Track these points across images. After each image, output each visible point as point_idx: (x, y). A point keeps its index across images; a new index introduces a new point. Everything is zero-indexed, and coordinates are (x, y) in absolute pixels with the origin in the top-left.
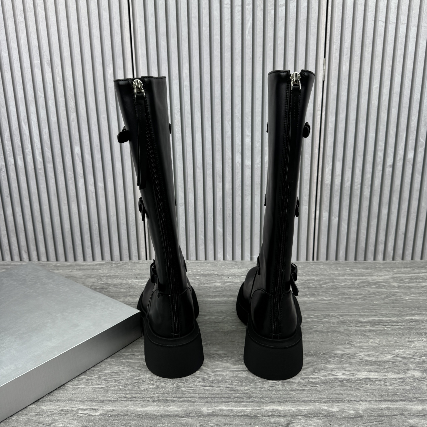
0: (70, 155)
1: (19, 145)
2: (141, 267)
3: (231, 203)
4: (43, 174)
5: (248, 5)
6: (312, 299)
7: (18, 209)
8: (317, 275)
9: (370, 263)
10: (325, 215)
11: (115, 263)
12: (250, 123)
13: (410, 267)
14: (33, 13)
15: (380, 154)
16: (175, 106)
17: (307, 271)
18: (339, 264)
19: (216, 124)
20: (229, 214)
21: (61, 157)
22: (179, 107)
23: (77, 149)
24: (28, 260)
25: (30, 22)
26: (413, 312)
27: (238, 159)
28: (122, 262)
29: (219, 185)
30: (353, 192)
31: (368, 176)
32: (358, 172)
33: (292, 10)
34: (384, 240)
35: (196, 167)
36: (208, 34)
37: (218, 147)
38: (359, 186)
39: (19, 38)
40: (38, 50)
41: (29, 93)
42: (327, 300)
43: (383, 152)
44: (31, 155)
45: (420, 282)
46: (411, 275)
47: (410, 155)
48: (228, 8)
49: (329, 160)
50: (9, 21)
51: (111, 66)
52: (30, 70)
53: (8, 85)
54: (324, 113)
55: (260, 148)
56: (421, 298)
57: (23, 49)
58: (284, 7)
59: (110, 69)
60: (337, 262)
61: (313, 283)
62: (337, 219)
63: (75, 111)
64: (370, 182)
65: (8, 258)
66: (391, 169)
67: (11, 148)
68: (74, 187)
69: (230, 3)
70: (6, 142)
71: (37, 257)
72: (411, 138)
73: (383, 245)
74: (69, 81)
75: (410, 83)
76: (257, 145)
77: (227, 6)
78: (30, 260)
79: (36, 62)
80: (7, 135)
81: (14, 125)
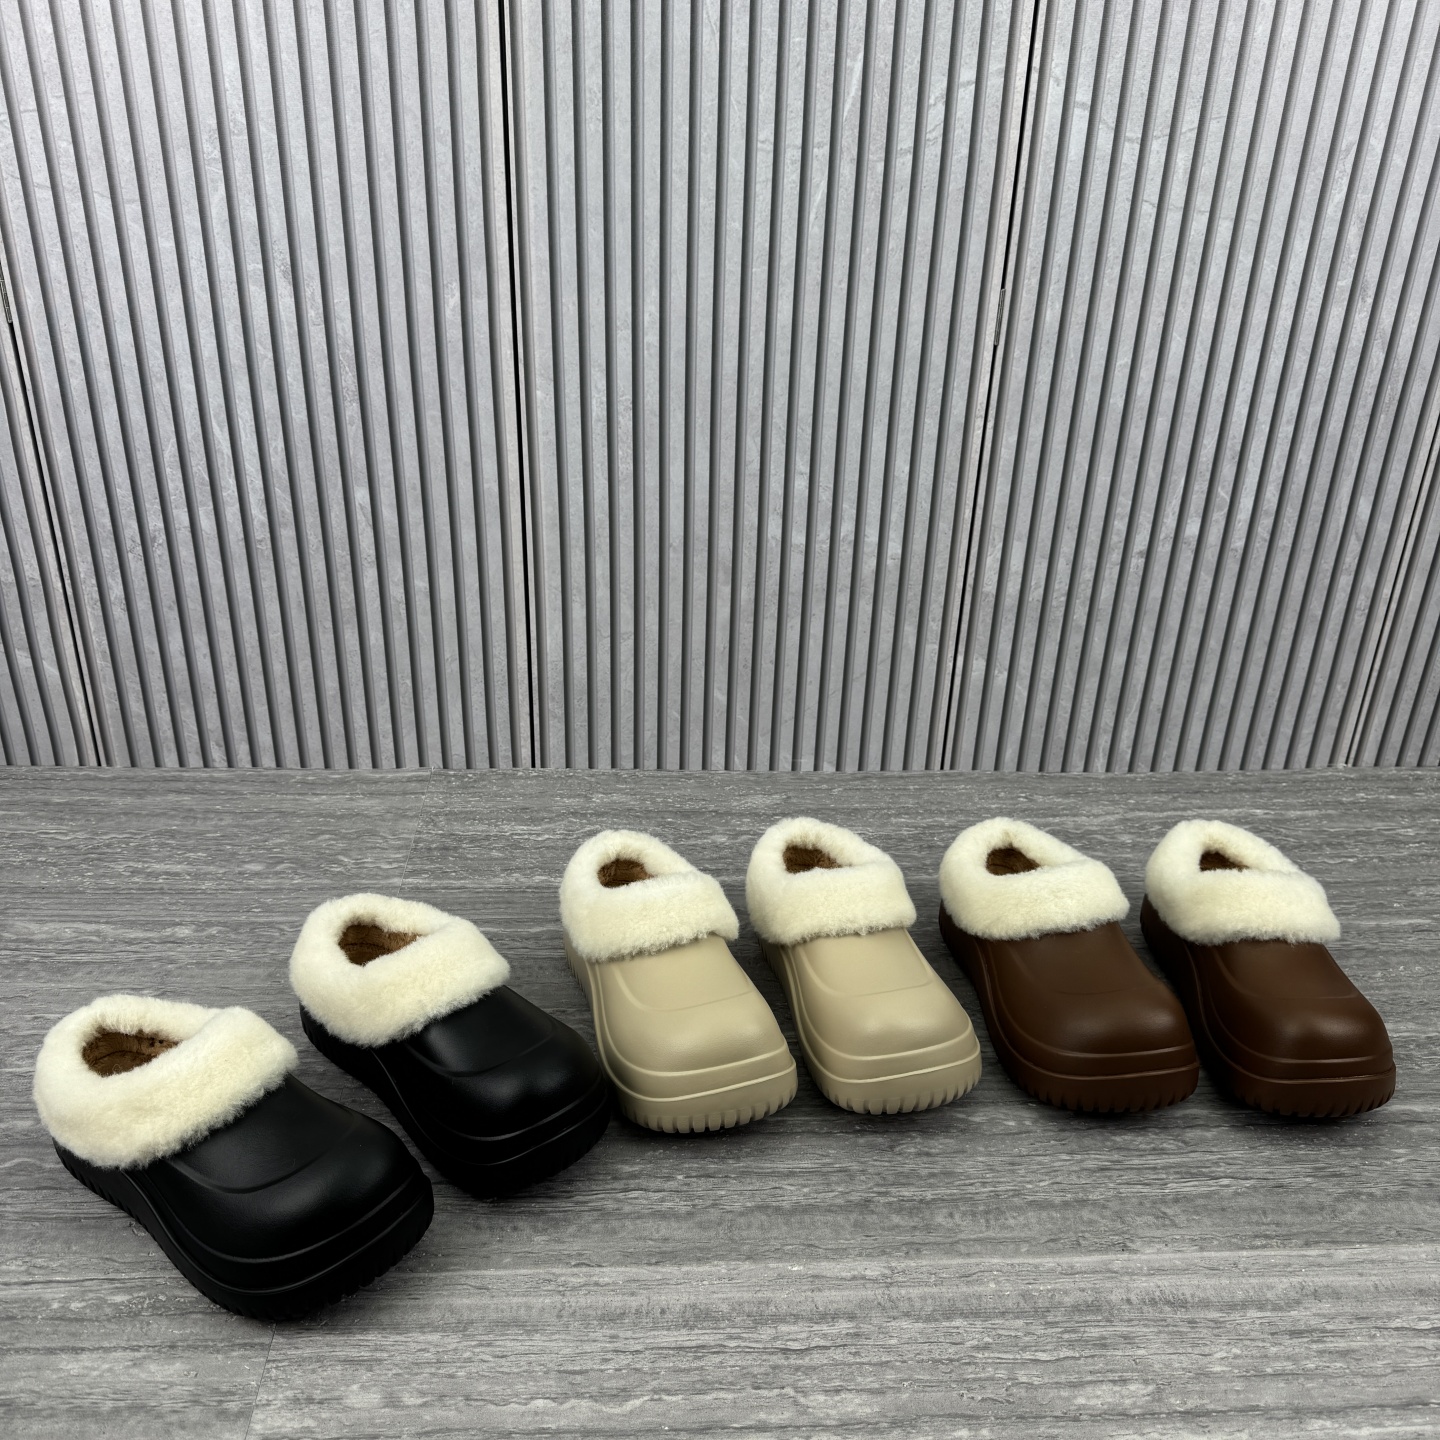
0: (343, 507)
1: (203, 479)
2: (523, 787)
3: (752, 634)
4: (268, 552)
5: (820, 146)
7: (199, 641)
8: (951, 812)
9: (1075, 778)
10: (978, 665)
11: (454, 776)
12: (809, 443)
13: (1168, 792)
14: (246, 137)
15: (1119, 525)
16: (620, 393)
17: (928, 801)
18: (1002, 780)
19: (723, 441)
21: (318, 513)
22: (629, 397)
23: (361, 495)
24: (226, 764)
25: (236, 162)
28: (472, 771)
29: (723, 591)
30: (1050, 613)
31: (1086, 575)
32: (1063, 567)
33: (930, 165)
34: (1112, 724)
35: (667, 545)
36: (713, 216)
37: (725, 498)
38: (1064, 599)
39: (206, 202)
41: (231, 346)
43: (1127, 520)
44: (238, 505)
47: (1192, 529)
48: (769, 152)
49: (996, 537)
50: (178, 156)
51: (456, 285)
52: (235, 286)
53: (172, 323)
54: (991, 423)
57: (216, 231)
59: (453, 295)
60: (997, 773)
61: (940, 834)
62: (1006, 674)
63: (357, 397)
64: (1089, 591)
65: (170, 759)
66: (1143, 560)
67: (181, 486)
68: (352, 588)
69: (772, 139)
70: (168, 470)
71: (249, 758)
72: (1196, 488)
73: (1110, 735)
74: (342, 320)
75: (1207, 357)
76: (824, 496)
77: (765, 146)
78: (230, 764)
79: (253, 266)
80: (169, 452)
81: (188, 428)
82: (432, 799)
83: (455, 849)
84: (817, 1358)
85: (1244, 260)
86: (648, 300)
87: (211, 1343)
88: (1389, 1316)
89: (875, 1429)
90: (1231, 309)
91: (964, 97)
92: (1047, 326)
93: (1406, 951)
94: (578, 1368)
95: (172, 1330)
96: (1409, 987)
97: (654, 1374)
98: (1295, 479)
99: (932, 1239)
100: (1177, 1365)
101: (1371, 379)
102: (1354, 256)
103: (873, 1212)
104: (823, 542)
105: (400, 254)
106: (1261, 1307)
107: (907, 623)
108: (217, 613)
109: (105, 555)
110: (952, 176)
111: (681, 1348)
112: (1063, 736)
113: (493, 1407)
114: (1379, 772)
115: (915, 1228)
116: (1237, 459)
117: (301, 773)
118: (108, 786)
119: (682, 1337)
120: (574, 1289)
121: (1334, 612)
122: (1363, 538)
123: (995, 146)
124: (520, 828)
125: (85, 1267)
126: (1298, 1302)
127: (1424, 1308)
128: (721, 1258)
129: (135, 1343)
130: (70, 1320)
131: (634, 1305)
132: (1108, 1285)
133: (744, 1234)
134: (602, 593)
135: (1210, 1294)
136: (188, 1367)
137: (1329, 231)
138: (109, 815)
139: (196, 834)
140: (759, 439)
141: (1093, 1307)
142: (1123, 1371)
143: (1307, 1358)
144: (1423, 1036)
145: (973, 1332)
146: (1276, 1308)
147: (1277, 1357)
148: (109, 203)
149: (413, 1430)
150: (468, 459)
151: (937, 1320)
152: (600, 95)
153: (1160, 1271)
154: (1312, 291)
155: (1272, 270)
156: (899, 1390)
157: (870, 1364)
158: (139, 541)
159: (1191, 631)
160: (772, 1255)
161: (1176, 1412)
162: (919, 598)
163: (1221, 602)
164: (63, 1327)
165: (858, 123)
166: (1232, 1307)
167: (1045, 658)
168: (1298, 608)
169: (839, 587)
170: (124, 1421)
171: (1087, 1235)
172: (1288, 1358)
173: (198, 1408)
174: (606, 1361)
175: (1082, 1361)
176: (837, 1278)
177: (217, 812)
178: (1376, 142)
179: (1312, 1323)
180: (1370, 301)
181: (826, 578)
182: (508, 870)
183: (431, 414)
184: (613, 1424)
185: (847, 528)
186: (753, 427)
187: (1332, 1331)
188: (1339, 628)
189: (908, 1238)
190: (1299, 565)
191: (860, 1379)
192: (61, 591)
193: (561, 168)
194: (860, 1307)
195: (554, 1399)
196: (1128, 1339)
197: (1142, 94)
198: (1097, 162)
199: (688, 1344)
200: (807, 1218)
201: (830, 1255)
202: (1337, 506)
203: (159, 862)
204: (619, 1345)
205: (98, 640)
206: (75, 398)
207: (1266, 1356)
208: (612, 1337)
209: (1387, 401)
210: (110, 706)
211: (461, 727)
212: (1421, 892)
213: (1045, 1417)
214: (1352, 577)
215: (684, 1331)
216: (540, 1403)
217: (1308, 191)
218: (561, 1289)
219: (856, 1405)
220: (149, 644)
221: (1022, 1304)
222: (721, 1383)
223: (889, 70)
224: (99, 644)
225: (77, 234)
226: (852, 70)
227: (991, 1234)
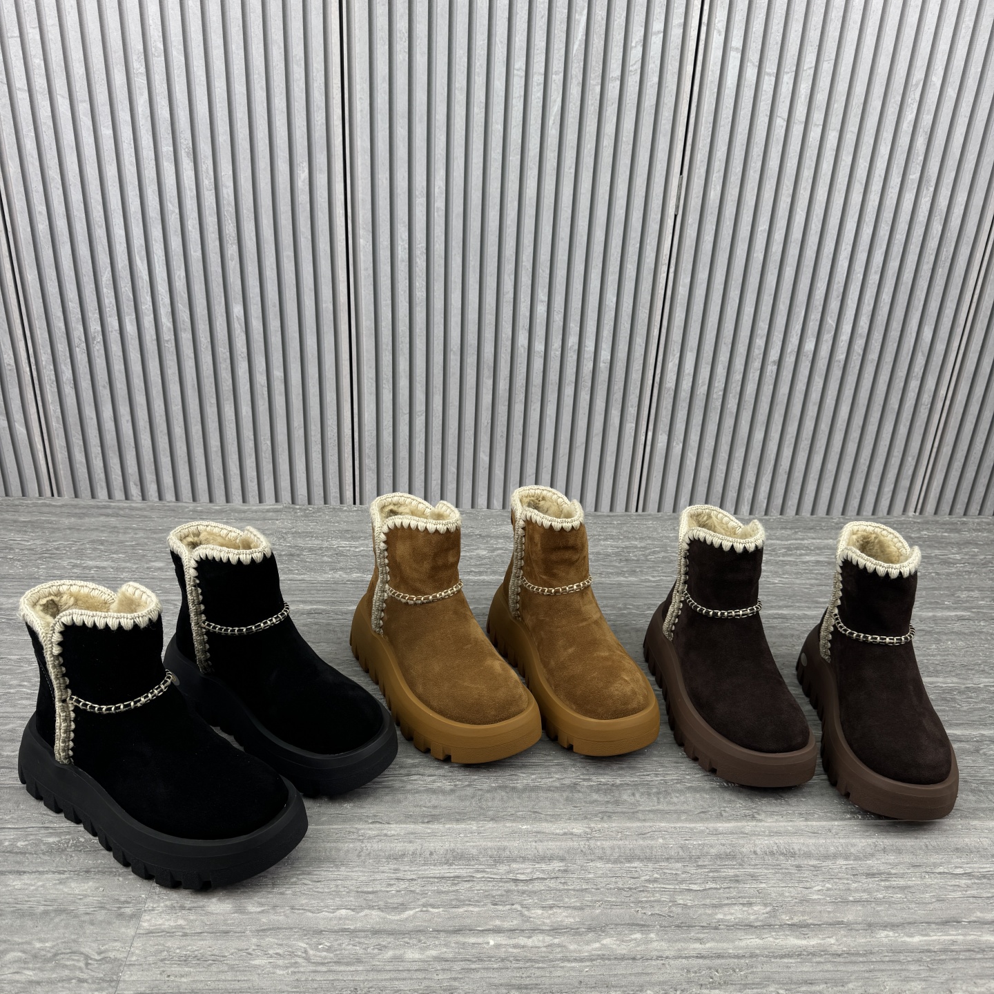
0: (225, 317)
1: (129, 297)
2: (346, 517)
4: (173, 349)
5: (557, 73)
6: (632, 579)
7: (124, 411)
8: (642, 539)
10: (662, 439)
11: (299, 509)
12: (548, 280)
13: (791, 529)
14: (163, 59)
15: (760, 342)
16: (418, 242)
17: (626, 531)
19: (488, 278)
20: (502, 432)
21: (207, 322)
22: (424, 245)
23: (237, 310)
24: (141, 498)
25: (156, 76)
26: (782, 603)
27: (522, 340)
28: (313, 506)
29: (487, 383)
30: (710, 403)
31: (737, 377)
32: (721, 369)
33: (632, 88)
34: (754, 482)
35: (449, 349)
36: (483, 120)
37: (489, 318)
38: (721, 393)
39: (135, 103)
40: (170, 128)
42: (654, 582)
43: (765, 339)
44: (152, 316)
45: (801, 555)
46: (789, 542)
47: (809, 346)
48: (522, 77)
49: (675, 349)
50: (116, 71)
51: (306, 165)
52: (154, 162)
53: (110, 188)
54: (672, 270)
55: (562, 324)
56: (798, 581)
57: (141, 124)
58: (618, 83)
59: (304, 171)
60: (675, 514)
61: (634, 552)
62: (681, 445)
63: (236, 241)
64: (739, 388)
65: (102, 493)
66: (776, 367)
67: (114, 301)
68: (230, 375)
69: (524, 68)
70: (105, 290)
71: (157, 494)
72: (813, 317)
73: (752, 490)
74: (227, 187)
75: (820, 226)
76: (558, 318)
77: (519, 73)
78: (144, 498)
79: (166, 148)
80: (106, 277)
81: (119, 260)
82: (283, 523)
83: (298, 555)
84: (538, 886)
85: (846, 159)
86: (437, 178)
87: (114, 870)
88: (935, 865)
89: (576, 932)
90: (837, 193)
91: (656, 42)
92: (711, 202)
93: (953, 632)
94: (370, 890)
95: (89, 862)
96: (954, 655)
97: (424, 894)
98: (880, 312)
99: (619, 810)
100: (787, 894)
101: (933, 244)
102: (921, 158)
103: (579, 791)
104: (557, 350)
105: (267, 142)
106: (847, 858)
107: (613, 408)
108: (136, 391)
109: (60, 349)
110: (647, 97)
111: (443, 878)
112: (720, 490)
113: (310, 914)
114: (937, 518)
115: (608, 802)
116: (840, 298)
117: (192, 505)
118: (58, 510)
119: (444, 870)
120: (370, 838)
121: (906, 406)
122: (926, 355)
123: (676, 77)
124: (344, 543)
125: (29, 819)
126: (872, 855)
127: (959, 860)
128: (473, 819)
129: (61, 869)
130: (17, 853)
131: (412, 849)
132: (741, 842)
133: (490, 804)
134: (403, 383)
135: (812, 848)
136: (97, 885)
137: (904, 140)
138: (58, 529)
139: (118, 543)
140: (513, 277)
141: (730, 856)
142: (750, 897)
143: (877, 891)
144: (963, 686)
145: (645, 871)
146: (857, 858)
147: (857, 890)
148: (67, 102)
149: (254, 928)
150: (312, 287)
151: (622, 862)
152: (407, 35)
153: (778, 833)
154: (892, 183)
155: (865, 166)
156: (594, 907)
157: (574, 890)
158: (83, 339)
159: (808, 417)
160: (508, 818)
161: (785, 924)
162: (622, 391)
163: (829, 397)
164: (11, 858)
165: (583, 58)
166: (826, 857)
167: (708, 434)
168: (882, 403)
169: (567, 382)
170: (52, 919)
171: (727, 809)
172: (864, 891)
173: (104, 912)
174: (391, 885)
175: (721, 891)
176: (553, 834)
177: (134, 529)
178: (936, 79)
179: (882, 868)
180: (932, 189)
181: (558, 375)
182: (334, 570)
183: (287, 253)
184: (394, 926)
185: (573, 340)
186: (509, 267)
187: (895, 874)
188: (910, 417)
189: (603, 809)
190: (883, 373)
191: (566, 900)
192: (29, 373)
193: (379, 85)
194: (568, 852)
195: (353, 910)
196: (754, 877)
197: (777, 43)
198: (746, 89)
199: (448, 875)
200: (533, 795)
201: (548, 818)
202: (909, 332)
203: (92, 560)
204: (400, 875)
205: (54, 409)
206: (42, 238)
207: (849, 889)
208: (396, 870)
209: (943, 259)
210: (61, 456)
211: (305, 475)
212: (964, 595)
213: (695, 926)
214: (919, 382)
215: (446, 867)
216: (343, 912)
217: (889, 112)
218: (361, 838)
219: (564, 917)
220: (89, 412)
221: (681, 853)
222: (470, 901)
223: (604, 22)
224: (55, 412)
225: (45, 123)
226: (579, 22)
227: (660, 807)
